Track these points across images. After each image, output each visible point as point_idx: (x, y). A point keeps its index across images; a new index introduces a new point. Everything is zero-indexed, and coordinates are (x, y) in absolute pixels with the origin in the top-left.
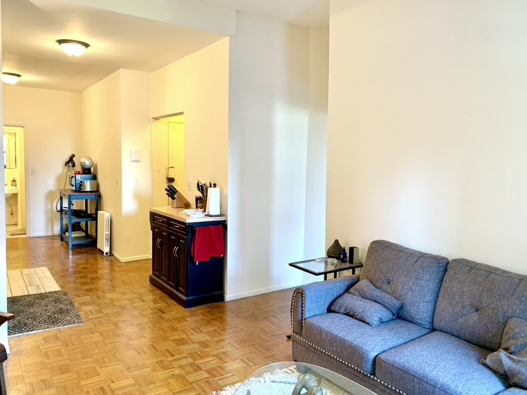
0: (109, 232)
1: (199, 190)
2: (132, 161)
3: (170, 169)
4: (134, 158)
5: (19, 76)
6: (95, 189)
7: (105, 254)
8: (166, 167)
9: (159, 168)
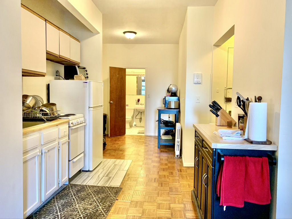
0: (180, 140)
1: (239, 106)
2: (195, 83)
3: (228, 90)
4: (196, 80)
5: (135, 33)
6: (177, 107)
7: (176, 156)
8: (224, 88)
9: (218, 89)
